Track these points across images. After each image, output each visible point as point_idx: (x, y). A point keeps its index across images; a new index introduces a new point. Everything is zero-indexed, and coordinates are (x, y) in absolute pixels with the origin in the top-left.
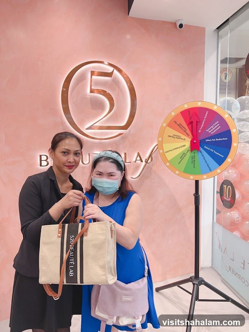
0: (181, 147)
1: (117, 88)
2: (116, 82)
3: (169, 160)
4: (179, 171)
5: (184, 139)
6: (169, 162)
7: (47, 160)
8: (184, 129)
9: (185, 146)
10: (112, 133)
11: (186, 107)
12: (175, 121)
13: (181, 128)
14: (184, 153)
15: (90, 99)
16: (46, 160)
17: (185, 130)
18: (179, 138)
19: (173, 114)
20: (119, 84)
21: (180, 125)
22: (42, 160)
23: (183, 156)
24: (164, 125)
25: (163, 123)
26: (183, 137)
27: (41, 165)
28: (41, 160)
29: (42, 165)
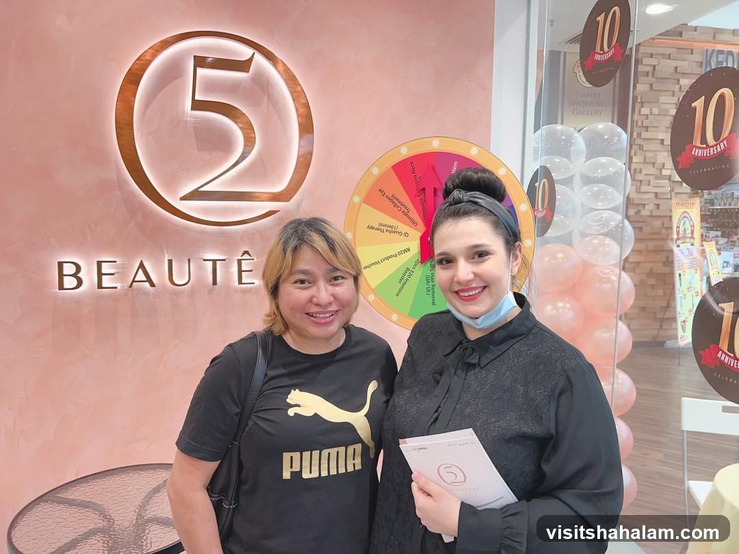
0: (400, 253)
1: (266, 98)
2: (262, 85)
3: (373, 286)
4: (399, 314)
5: (406, 234)
6: (373, 291)
7: (79, 275)
8: (403, 209)
9: (409, 250)
10: (251, 209)
11: (405, 152)
12: (380, 190)
13: (395, 205)
14: (408, 269)
15: (192, 126)
16: (75, 275)
17: (406, 211)
18: (392, 230)
19: (375, 171)
20: (270, 88)
21: (392, 199)
22: (65, 273)
23: (406, 277)
24: (357, 199)
25: (352, 196)
26: (403, 228)
27: (61, 287)
28: (61, 275)
29: (65, 286)
